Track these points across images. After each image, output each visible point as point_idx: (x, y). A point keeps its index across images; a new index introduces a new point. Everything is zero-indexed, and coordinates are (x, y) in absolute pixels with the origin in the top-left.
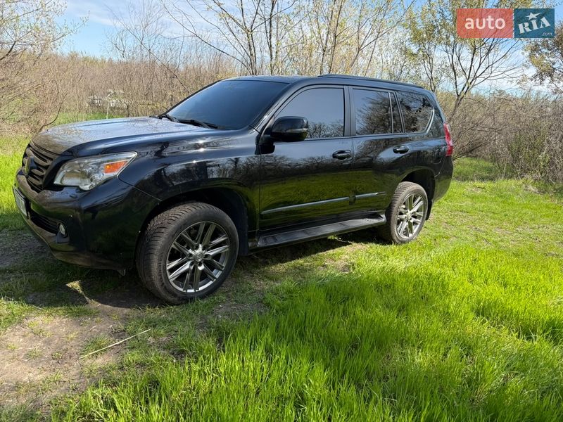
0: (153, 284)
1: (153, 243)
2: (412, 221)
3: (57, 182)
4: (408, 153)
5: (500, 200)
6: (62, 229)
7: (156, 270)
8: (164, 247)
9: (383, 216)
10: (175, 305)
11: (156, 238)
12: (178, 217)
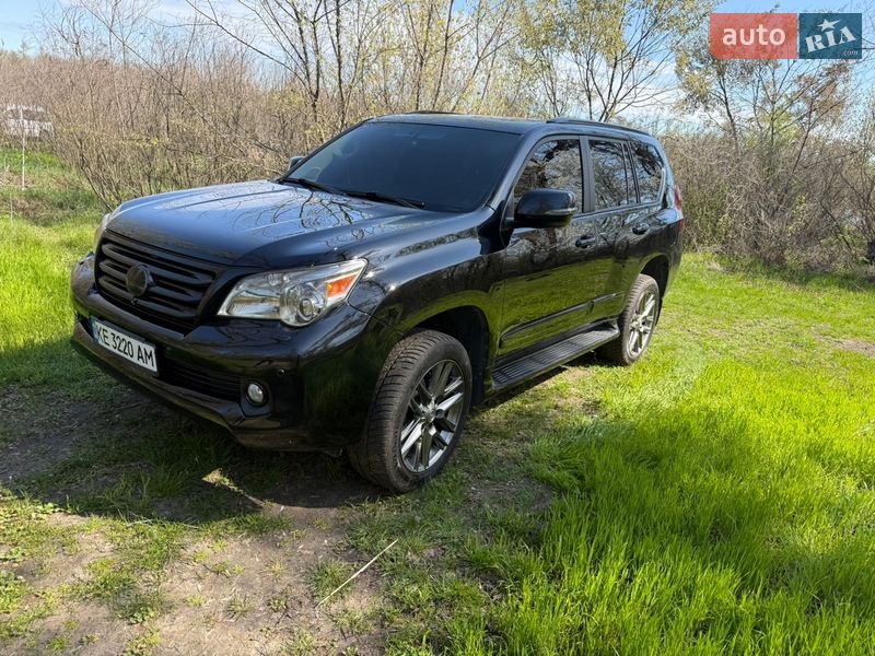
0: (384, 465)
1: (386, 401)
2: (642, 330)
3: (222, 312)
4: (647, 233)
5: (685, 285)
6: (255, 391)
7: (390, 443)
8: (401, 407)
9: (616, 326)
10: (403, 493)
11: (390, 394)
12: (416, 356)
